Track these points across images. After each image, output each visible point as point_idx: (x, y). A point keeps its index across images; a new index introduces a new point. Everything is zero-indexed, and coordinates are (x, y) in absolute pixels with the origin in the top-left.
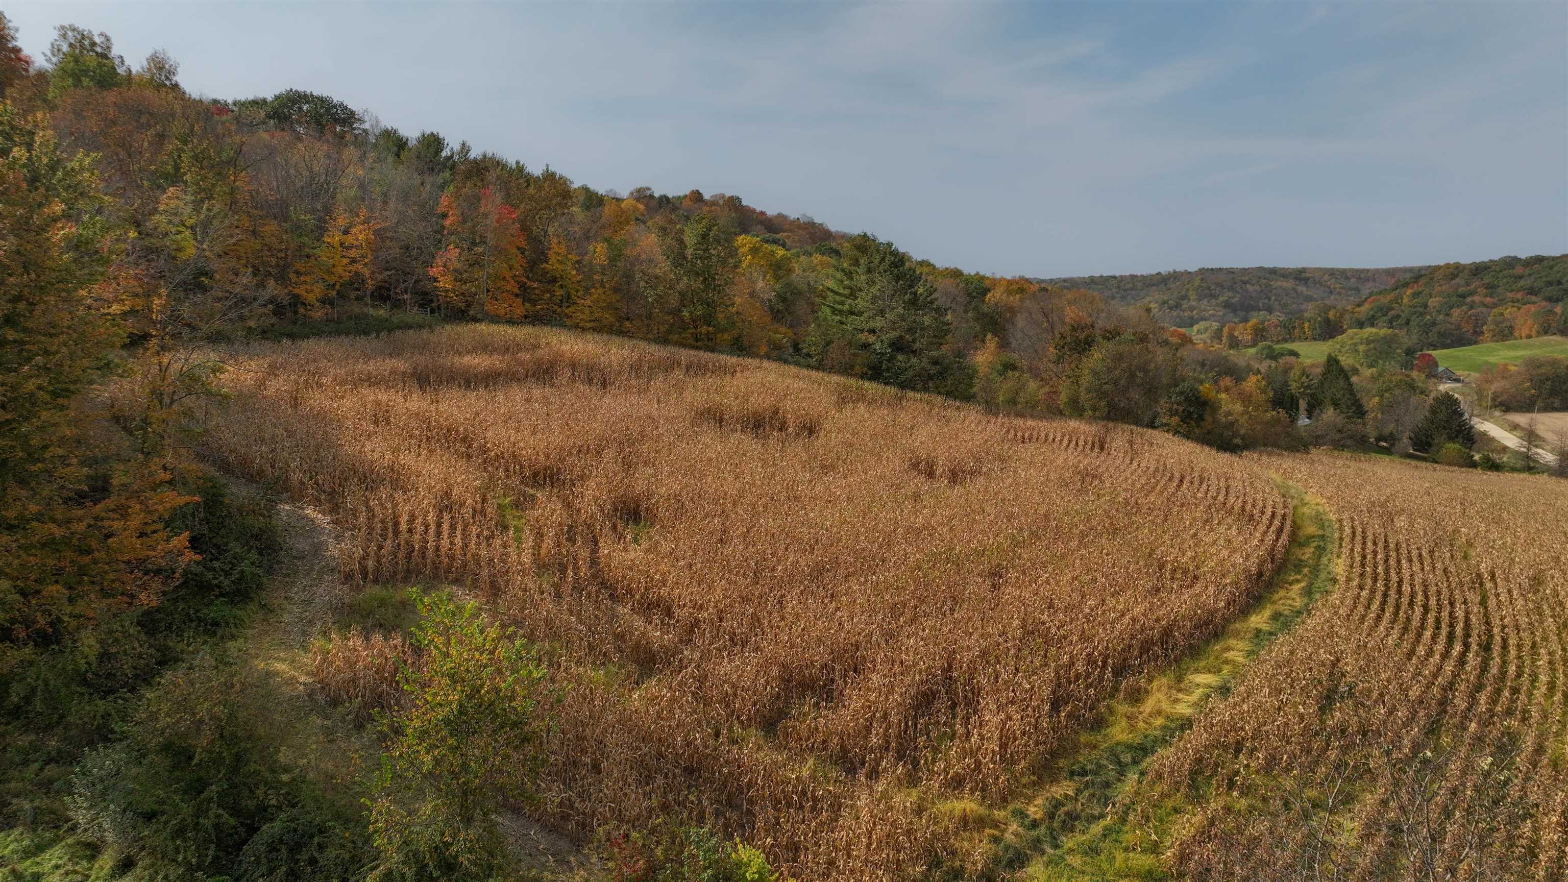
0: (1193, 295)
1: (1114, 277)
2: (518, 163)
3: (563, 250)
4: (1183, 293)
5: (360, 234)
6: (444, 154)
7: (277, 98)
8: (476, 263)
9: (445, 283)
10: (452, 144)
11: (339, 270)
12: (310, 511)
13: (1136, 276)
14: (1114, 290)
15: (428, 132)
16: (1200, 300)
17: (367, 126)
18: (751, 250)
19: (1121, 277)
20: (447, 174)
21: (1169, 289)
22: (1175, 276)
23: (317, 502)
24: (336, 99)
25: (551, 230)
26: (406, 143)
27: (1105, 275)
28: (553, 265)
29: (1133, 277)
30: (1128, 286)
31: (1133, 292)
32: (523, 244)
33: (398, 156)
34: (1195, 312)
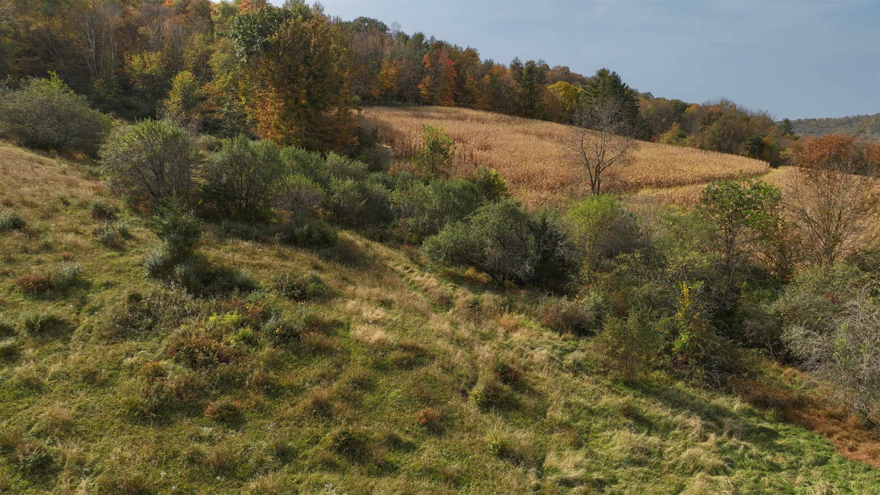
0: (868, 130)
1: (815, 120)
2: (455, 45)
3: (472, 79)
4: (862, 129)
5: (393, 71)
6: (424, 42)
7: (355, 20)
8: (437, 84)
9: (424, 92)
10: (428, 37)
11: (385, 84)
12: (384, 145)
13: (830, 119)
14: (814, 128)
15: (417, 33)
16: (873, 133)
17: (390, 32)
18: (565, 88)
19: (820, 119)
20: (425, 50)
21: (852, 127)
22: (858, 119)
23: (386, 142)
24: (379, 20)
25: (467, 72)
26: (408, 37)
27: (808, 118)
28: (467, 86)
29: (828, 119)
30: (824, 125)
31: (827, 129)
32: (455, 75)
33: (405, 42)
34: (868, 141)
